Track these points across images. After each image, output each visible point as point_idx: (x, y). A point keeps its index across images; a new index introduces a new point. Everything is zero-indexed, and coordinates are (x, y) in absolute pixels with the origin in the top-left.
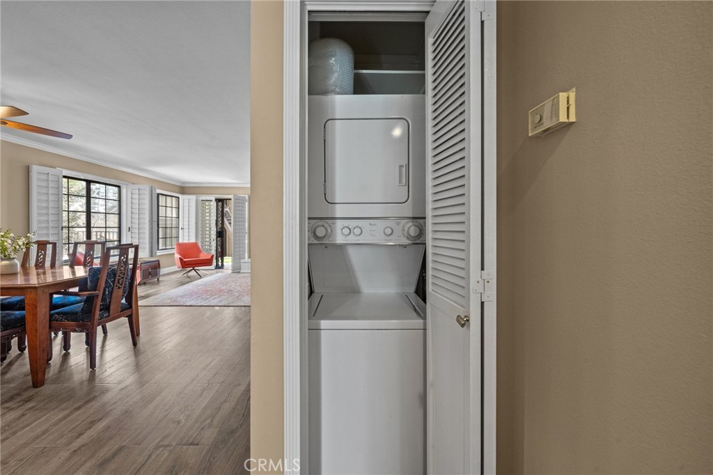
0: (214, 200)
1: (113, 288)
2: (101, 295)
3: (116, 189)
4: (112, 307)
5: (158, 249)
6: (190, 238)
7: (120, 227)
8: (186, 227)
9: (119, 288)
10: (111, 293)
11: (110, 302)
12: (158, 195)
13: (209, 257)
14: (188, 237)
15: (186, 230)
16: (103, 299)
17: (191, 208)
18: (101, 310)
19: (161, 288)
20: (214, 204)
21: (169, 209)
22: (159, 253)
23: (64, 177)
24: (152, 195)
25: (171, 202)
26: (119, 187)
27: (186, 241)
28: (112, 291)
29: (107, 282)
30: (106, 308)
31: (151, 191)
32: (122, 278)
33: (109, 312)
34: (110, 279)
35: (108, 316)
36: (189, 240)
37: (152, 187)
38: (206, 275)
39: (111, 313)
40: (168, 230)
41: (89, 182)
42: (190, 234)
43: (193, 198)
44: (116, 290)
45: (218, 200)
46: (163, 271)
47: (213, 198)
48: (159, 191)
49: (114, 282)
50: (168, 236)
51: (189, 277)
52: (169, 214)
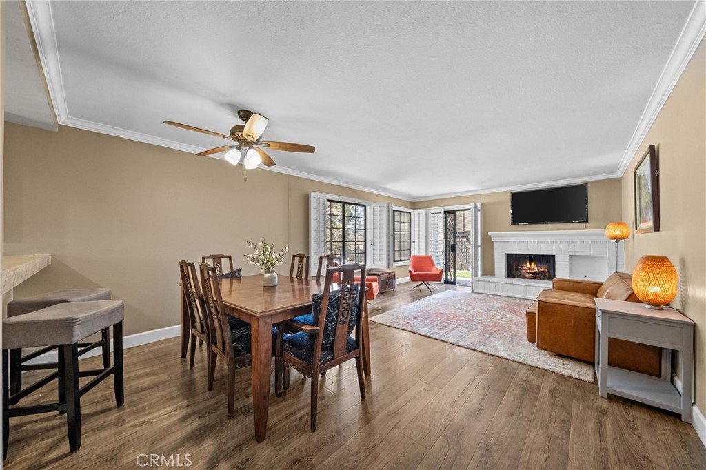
0: (443, 213)
1: (336, 324)
2: (322, 333)
3: (363, 208)
4: (336, 348)
5: (394, 261)
6: (421, 251)
7: (365, 241)
8: (417, 240)
9: (344, 323)
10: (335, 329)
11: (334, 341)
12: (394, 211)
13: (438, 273)
14: (418, 250)
15: (417, 243)
16: (326, 337)
17: (421, 222)
18: (323, 350)
19: (396, 301)
20: (442, 215)
21: (402, 224)
22: (395, 264)
23: (328, 200)
24: (389, 211)
25: (405, 218)
26: (365, 206)
27: (417, 254)
28: (336, 326)
29: (328, 314)
30: (330, 348)
31: (389, 207)
32: (347, 309)
33: (333, 353)
34: (334, 311)
35: (332, 359)
36: (419, 253)
37: (389, 204)
38: (437, 291)
39: (335, 354)
40: (402, 243)
41: (344, 204)
42: (421, 247)
43: (423, 211)
44: (340, 326)
45: (447, 213)
46: (398, 281)
47: (441, 210)
48: (395, 208)
49: (337, 315)
50: (402, 249)
51: (420, 291)
52: (402, 229)
